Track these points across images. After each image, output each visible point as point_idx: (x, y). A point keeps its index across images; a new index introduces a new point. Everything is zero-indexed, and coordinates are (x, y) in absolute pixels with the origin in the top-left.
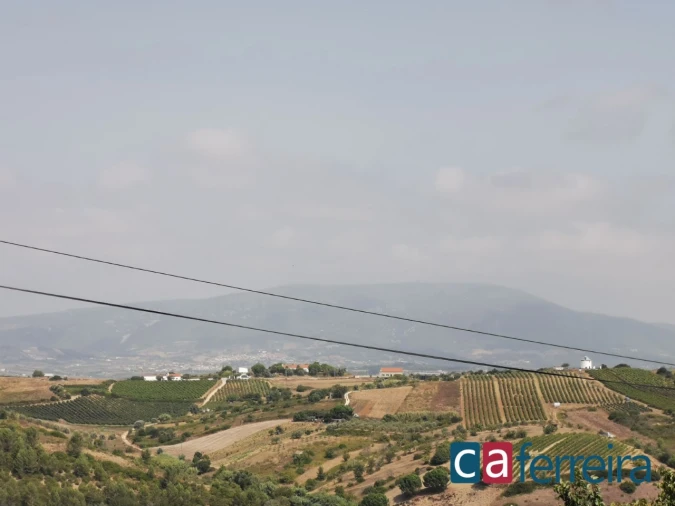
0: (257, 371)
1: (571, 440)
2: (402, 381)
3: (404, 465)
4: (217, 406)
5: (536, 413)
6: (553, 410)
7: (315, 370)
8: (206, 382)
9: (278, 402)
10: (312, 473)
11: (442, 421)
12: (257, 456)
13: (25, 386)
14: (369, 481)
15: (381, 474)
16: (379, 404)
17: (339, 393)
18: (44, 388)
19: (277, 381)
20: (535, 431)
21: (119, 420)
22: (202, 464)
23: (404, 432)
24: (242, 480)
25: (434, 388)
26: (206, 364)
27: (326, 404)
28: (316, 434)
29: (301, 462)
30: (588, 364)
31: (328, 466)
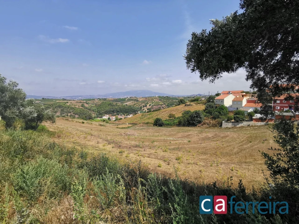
0: (130, 97)
1: (156, 102)
2: (142, 98)
3: (143, 105)
4: (127, 100)
5: (153, 100)
6: (155, 100)
7: (135, 97)
8: (126, 98)
9: (132, 100)
10: (136, 105)
11: (146, 101)
12: (131, 104)
13: (111, 99)
14: (140, 106)
15: (141, 105)
16: (141, 100)
17: (137, 99)
18: (113, 99)
19: (132, 98)
20: (153, 101)
21: (119, 102)
22: (127, 105)
23: (143, 102)
24: (130, 106)
25: (145, 98)
26: (126, 97)
27: (136, 100)
28: (136, 102)
29: (135, 104)
30: (157, 96)
31: (137, 105)
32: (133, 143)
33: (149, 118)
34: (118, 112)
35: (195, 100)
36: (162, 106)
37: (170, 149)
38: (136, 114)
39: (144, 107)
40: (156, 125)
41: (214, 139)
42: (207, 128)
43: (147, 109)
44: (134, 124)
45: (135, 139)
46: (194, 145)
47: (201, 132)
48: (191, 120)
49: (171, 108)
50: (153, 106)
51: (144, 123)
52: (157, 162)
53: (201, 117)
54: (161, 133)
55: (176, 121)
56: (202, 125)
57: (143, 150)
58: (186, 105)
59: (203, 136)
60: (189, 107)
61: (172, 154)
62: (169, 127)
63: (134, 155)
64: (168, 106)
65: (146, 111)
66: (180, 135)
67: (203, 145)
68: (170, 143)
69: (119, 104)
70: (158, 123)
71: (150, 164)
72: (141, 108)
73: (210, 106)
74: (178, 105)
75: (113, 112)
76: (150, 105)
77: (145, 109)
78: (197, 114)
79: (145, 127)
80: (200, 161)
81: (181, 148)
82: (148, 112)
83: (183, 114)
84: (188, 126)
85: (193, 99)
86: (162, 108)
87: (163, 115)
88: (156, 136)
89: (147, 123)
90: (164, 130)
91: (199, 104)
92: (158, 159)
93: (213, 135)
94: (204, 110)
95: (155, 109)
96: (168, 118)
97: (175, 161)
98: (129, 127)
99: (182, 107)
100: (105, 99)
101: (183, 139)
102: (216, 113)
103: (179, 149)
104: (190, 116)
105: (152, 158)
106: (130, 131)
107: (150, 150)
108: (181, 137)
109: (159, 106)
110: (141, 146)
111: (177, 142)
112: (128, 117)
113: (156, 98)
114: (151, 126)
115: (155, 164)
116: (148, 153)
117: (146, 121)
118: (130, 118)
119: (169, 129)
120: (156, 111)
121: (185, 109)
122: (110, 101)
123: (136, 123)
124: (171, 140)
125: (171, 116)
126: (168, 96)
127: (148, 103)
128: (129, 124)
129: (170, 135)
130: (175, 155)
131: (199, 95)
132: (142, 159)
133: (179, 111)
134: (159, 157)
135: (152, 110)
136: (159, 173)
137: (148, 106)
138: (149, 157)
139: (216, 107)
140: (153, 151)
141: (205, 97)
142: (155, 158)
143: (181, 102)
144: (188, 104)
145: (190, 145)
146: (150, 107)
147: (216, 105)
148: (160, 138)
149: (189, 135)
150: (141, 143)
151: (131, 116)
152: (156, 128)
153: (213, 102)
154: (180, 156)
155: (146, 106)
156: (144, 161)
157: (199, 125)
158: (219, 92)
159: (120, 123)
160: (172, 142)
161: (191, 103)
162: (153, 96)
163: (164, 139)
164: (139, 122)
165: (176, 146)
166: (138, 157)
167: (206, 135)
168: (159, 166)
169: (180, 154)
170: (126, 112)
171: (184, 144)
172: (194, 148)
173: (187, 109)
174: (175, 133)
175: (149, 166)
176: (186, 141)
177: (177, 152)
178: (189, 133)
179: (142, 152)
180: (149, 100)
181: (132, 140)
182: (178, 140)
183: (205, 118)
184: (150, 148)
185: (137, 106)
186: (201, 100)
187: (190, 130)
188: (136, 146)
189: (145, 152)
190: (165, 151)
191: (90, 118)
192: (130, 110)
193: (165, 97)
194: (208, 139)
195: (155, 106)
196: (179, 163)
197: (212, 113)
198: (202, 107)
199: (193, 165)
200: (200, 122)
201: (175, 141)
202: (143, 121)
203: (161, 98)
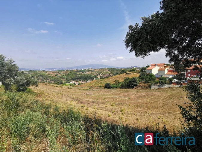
0: (88, 69)
1: (106, 72)
3: (97, 74)
6: (105, 70)
7: (92, 69)
8: (86, 70)
9: (90, 71)
11: (99, 71)
12: (89, 74)
13: (76, 70)
16: (96, 70)
18: (77, 70)
19: (90, 69)
20: (104, 72)
21: (81, 72)
22: (86, 74)
23: (97, 72)
25: (98, 69)
26: (86, 69)
28: (92, 72)
29: (92, 74)
32: (91, 100)
33: (101, 83)
34: (80, 79)
35: (133, 70)
36: (110, 74)
37: (116, 104)
38: (93, 80)
39: (98, 75)
40: (106, 88)
41: (146, 97)
42: (141, 89)
43: (100, 77)
44: (91, 87)
45: (92, 98)
46: (132, 101)
47: (137, 92)
48: (130, 84)
49: (116, 76)
50: (104, 75)
51: (98, 86)
52: (107, 113)
53: (137, 81)
54: (109, 93)
55: (120, 85)
56: (138, 87)
57: (97, 105)
58: (126, 74)
59: (139, 95)
60: (128, 75)
61: (118, 108)
62: (115, 89)
63: (91, 109)
64: (114, 75)
65: (99, 78)
66: (123, 94)
67: (139, 101)
68: (116, 100)
69: (81, 73)
70: (108, 86)
71: (102, 115)
72: (96, 76)
73: (143, 74)
74: (121, 74)
75: (77, 79)
76: (102, 74)
77: (99, 77)
78: (134, 80)
79: (99, 89)
80: (137, 112)
81: (124, 103)
82: (101, 79)
83: (124, 80)
84: (128, 88)
85: (131, 69)
86: (110, 76)
87: (111, 81)
88: (106, 95)
89: (100, 86)
90: (112, 91)
91: (135, 73)
92: (108, 111)
93: (145, 94)
94: (139, 77)
95: (105, 77)
96: (114, 83)
97: (120, 112)
98: (88, 89)
99: (124, 76)
100: (72, 70)
101: (125, 97)
102: (147, 79)
103: (122, 104)
104: (129, 81)
105: (104, 110)
106: (88, 92)
107: (102, 105)
108: (124, 96)
109: (108, 75)
110: (96, 102)
111: (121, 99)
112: (87, 82)
113: (106, 69)
114: (103, 88)
115: (106, 114)
116: (101, 107)
117: (100, 85)
118: (88, 83)
119: (115, 90)
120: (106, 78)
121: (126, 77)
122: (75, 71)
123: (92, 86)
124: (116, 98)
125: (116, 81)
126: (114, 68)
127: (101, 73)
128: (88, 87)
129: (116, 95)
130: (119, 108)
131: (135, 67)
132: (97, 111)
133: (121, 78)
134: (108, 110)
135: (104, 77)
136: (109, 121)
137: (101, 74)
138: (102, 110)
139: (147, 75)
140: (104, 106)
141: (139, 68)
142: (106, 110)
143: (123, 71)
144: (128, 73)
145: (130, 101)
146: (102, 75)
147: (147, 74)
148: (109, 97)
149: (129, 94)
150: (96, 100)
151: (89, 81)
152: (106, 89)
153: (145, 71)
154: (123, 108)
155: (99, 75)
156: (98, 113)
157: (136, 87)
158: (149, 65)
159: (82, 86)
160: (117, 99)
161: (130, 72)
162: (103, 68)
163: (112, 97)
164: (95, 85)
165: (121, 102)
166: (94, 110)
167: (140, 94)
168: (108, 116)
169: (123, 107)
170: (86, 79)
171: (125, 100)
172: (133, 103)
173: (127, 76)
174: (119, 93)
175: (102, 116)
176: (127, 98)
177: (120, 106)
178: (129, 93)
179: (97, 106)
180: (101, 70)
181: (90, 98)
182: (121, 98)
183: (140, 82)
184: (103, 104)
185: (93, 75)
186: (137, 70)
187: (129, 91)
188: (93, 102)
189: (99, 107)
190: (113, 105)
191: (62, 83)
192: (89, 78)
193: (112, 69)
194: (142, 96)
195: (105, 75)
196: (122, 114)
197: (144, 79)
198: (137, 75)
199: (132, 115)
200: (136, 85)
201: (119, 98)
202: (98, 85)
203: (109, 69)
